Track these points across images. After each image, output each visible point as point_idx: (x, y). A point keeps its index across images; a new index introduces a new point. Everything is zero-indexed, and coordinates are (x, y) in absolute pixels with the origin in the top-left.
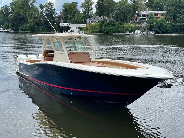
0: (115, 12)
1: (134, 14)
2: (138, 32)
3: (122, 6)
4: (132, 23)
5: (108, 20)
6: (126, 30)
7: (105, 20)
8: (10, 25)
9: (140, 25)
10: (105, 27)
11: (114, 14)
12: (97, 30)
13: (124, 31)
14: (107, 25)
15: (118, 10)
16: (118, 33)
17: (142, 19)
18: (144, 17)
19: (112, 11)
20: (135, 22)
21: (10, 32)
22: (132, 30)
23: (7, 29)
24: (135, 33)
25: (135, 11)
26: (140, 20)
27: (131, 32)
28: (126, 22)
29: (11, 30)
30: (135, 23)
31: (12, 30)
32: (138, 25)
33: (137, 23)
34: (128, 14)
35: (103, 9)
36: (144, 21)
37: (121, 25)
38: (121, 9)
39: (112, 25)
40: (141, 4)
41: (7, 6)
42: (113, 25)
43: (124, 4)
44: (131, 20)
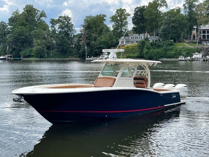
0: (162, 27)
1: (191, 29)
2: (198, 56)
3: (173, 19)
4: (188, 43)
5: (152, 39)
6: (180, 54)
7: (147, 39)
8: (8, 49)
9: (200, 46)
10: (147, 50)
11: (160, 31)
12: (136, 55)
13: (176, 55)
14: (149, 46)
15: (166, 24)
16: (167, 58)
17: (204, 36)
18: (206, 34)
19: (157, 27)
20: (193, 41)
21: (8, 60)
22: (189, 53)
23: (4, 55)
24: (194, 57)
25: (192, 26)
26: (200, 38)
27: (187, 56)
28: (180, 42)
29: (8, 57)
30: (193, 43)
31: (10, 56)
32: (197, 46)
33: (196, 43)
34: (181, 29)
35: (144, 24)
36: (206, 40)
37: (171, 47)
38: (170, 23)
39: (157, 47)
40: (202, 14)
41: (4, 23)
42: (159, 46)
43: (176, 15)
44: (187, 38)
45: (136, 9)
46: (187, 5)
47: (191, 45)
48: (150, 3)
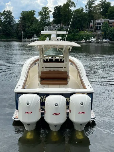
1: (90, 22)
2: (93, 39)
3: (79, 15)
4: (88, 31)
5: (65, 28)
6: (83, 38)
7: (62, 28)
9: (95, 33)
13: (80, 39)
17: (97, 27)
18: (99, 26)
19: (68, 20)
22: (88, 38)
24: (91, 40)
25: (91, 20)
26: (95, 28)
27: (87, 40)
28: (82, 30)
32: (93, 33)
33: (92, 31)
34: (84, 22)
35: (60, 18)
36: (99, 29)
37: (77, 33)
38: (77, 18)
40: (96, 13)
44: (87, 28)
45: (55, 7)
46: (87, 6)
47: (90, 32)
48: (64, 4)
